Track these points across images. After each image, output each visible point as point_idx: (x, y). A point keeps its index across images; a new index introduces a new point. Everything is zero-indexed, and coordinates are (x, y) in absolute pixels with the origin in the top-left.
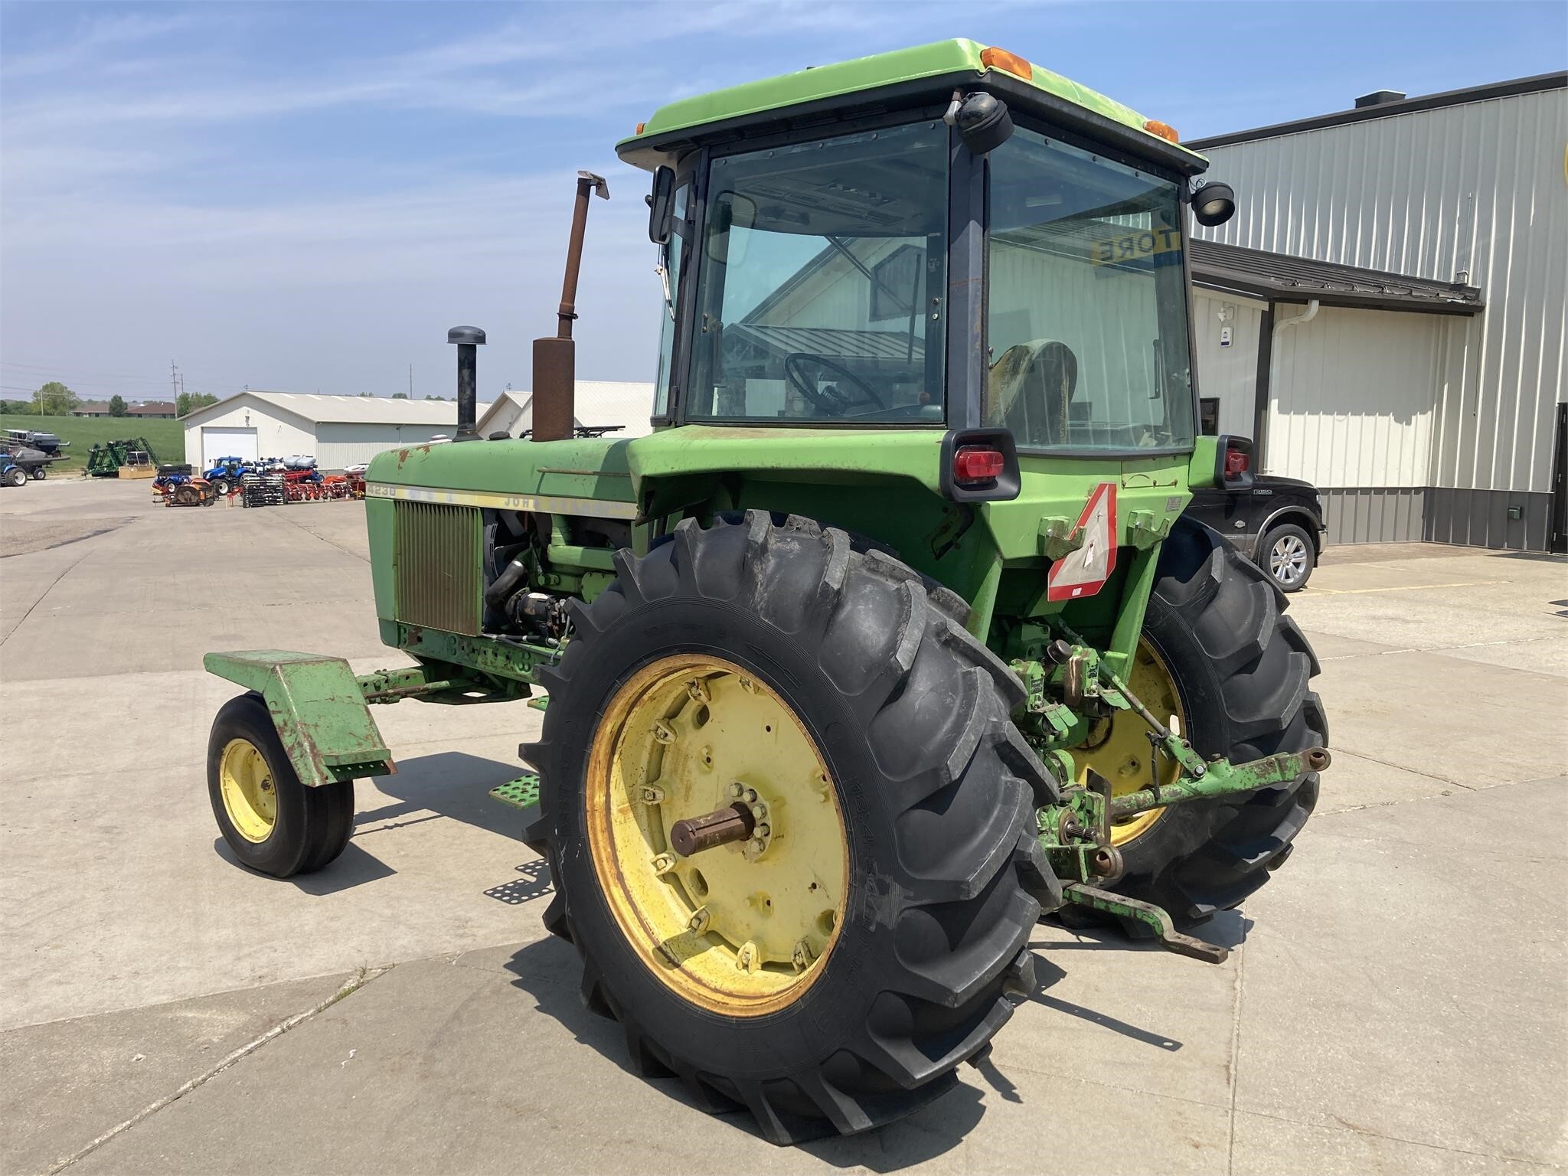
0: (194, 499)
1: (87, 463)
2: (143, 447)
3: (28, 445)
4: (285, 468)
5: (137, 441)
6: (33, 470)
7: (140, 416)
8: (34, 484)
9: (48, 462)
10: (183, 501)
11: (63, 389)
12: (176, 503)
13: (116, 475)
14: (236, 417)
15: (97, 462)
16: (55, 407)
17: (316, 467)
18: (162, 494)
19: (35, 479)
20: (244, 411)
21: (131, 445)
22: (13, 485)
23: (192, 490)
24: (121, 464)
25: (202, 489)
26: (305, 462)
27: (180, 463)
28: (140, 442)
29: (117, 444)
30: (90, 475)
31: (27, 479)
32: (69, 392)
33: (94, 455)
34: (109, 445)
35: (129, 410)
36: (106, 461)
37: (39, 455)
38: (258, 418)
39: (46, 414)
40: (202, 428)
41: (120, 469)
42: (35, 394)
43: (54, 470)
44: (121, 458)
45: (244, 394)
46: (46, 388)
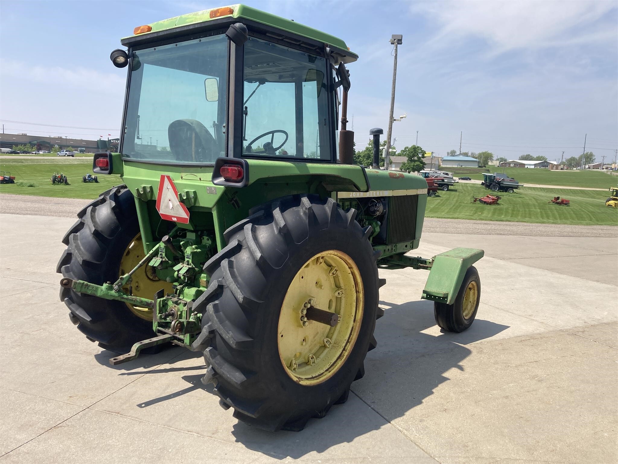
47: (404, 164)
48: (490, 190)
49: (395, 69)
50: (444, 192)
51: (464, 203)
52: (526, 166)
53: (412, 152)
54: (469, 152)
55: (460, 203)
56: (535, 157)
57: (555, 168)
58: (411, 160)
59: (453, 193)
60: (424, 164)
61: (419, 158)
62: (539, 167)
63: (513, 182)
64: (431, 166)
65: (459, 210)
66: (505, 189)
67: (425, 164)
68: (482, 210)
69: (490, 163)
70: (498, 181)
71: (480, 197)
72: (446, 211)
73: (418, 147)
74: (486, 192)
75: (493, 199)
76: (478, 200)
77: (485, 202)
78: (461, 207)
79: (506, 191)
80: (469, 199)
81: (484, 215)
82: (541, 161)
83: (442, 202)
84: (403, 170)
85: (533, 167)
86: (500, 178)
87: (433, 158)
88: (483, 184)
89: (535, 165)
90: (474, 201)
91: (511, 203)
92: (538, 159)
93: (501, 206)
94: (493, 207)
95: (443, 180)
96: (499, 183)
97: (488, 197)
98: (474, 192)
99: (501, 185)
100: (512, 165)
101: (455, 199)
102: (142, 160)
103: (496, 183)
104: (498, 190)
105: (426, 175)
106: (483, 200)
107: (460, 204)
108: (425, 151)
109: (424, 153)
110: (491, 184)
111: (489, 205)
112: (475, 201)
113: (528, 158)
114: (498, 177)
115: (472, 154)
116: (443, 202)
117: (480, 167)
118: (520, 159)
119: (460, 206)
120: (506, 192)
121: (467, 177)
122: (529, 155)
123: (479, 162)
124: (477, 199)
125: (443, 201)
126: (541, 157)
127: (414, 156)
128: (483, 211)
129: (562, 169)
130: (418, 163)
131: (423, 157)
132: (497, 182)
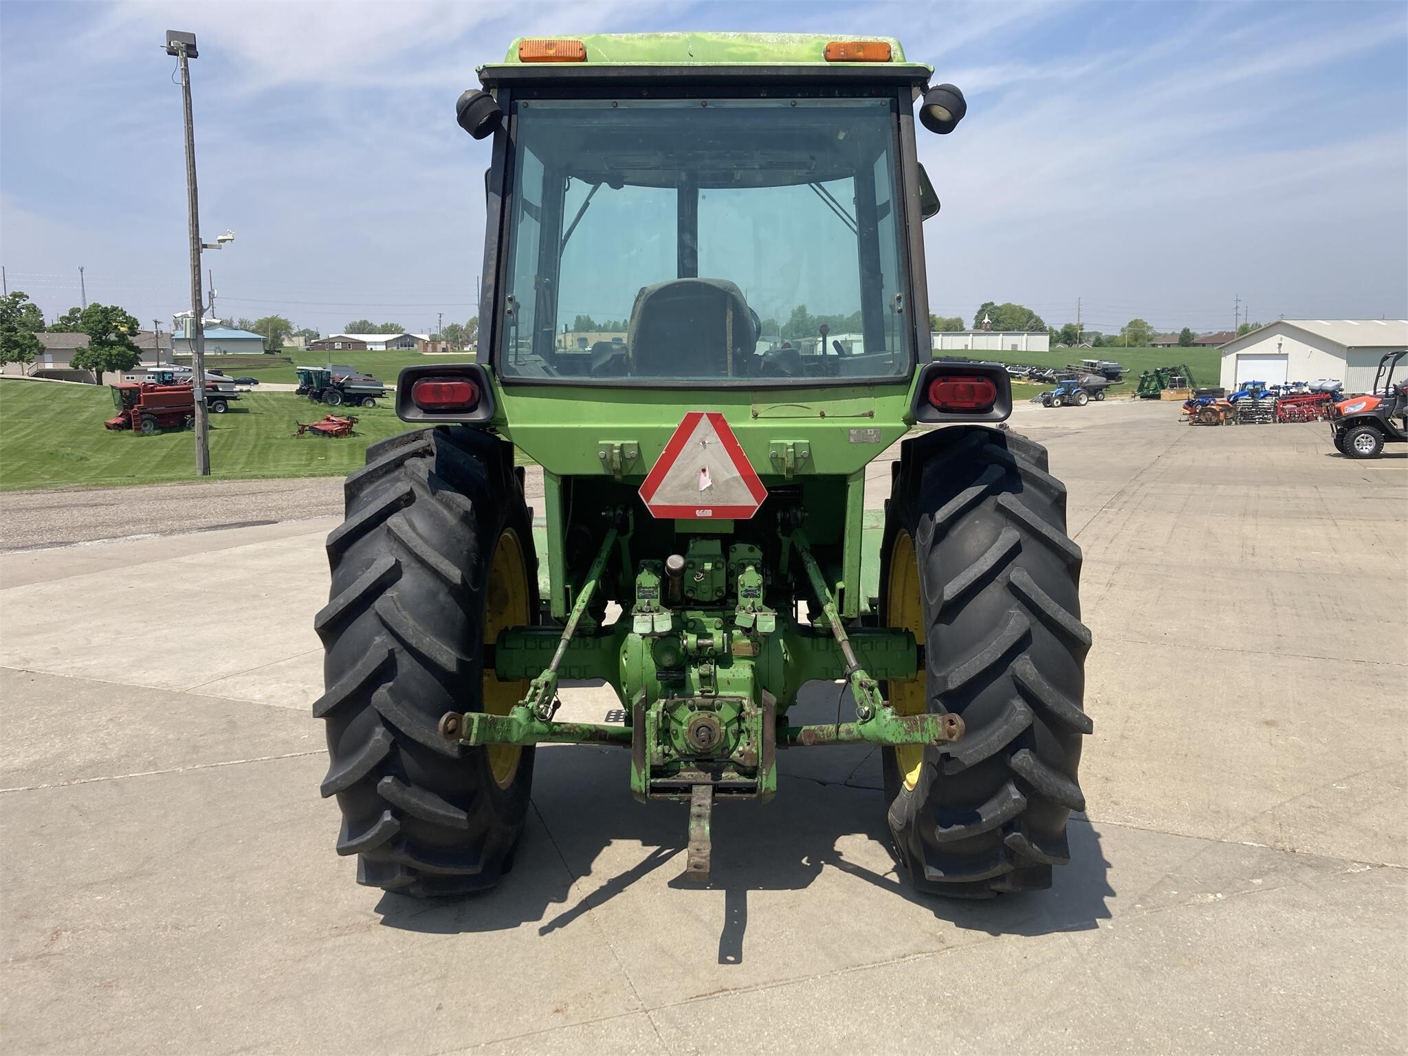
0: (1214, 419)
1: (1138, 387)
2: (1185, 373)
3: (1095, 373)
4: (1310, 392)
5: (1180, 368)
6: (1095, 392)
7: (1204, 345)
8: (1094, 404)
9: (1107, 386)
10: (1204, 421)
11: (1144, 324)
12: (1199, 422)
13: (1158, 397)
14: (1268, 345)
15: (1146, 385)
16: (1136, 340)
17: (1342, 390)
18: (1190, 414)
19: (1097, 400)
20: (1277, 339)
21: (1175, 371)
22: (1078, 404)
23: (1213, 411)
24: (1164, 388)
25: (1222, 411)
26: (1330, 386)
27: (1214, 387)
28: (1183, 369)
29: (1163, 371)
30: (1139, 397)
31: (1088, 400)
32: (1148, 327)
33: (1144, 380)
34: (1157, 372)
35: (1195, 340)
36: (1153, 384)
37: (1101, 380)
38: (1290, 345)
39: (1129, 345)
40: (1237, 355)
41: (1162, 392)
42: (1123, 330)
43: (1113, 393)
44: (1165, 382)
45: (1279, 323)
46: (1131, 324)
47: (81, 352)
48: (322, 404)
49: (189, 121)
50: (218, 417)
51: (277, 439)
52: (369, 347)
53: (100, 322)
54: (234, 319)
55: (267, 438)
56: (379, 325)
57: (430, 348)
58: (99, 340)
59: (241, 417)
60: (137, 350)
61: (122, 336)
62: (395, 348)
63: (373, 382)
64: (157, 354)
65: (270, 457)
66: (357, 399)
67: (140, 351)
68: (325, 450)
69: (286, 343)
70: (338, 383)
71: (307, 421)
72: (243, 460)
73: (114, 309)
74: (317, 410)
75: (341, 424)
76: (307, 428)
77: (325, 433)
78: (274, 448)
79: (359, 404)
80: (283, 429)
81: (333, 461)
82: (399, 335)
83: (222, 441)
84: (80, 367)
85: (383, 348)
86: (342, 376)
87: (158, 336)
88: (300, 392)
89: (387, 343)
90: (300, 431)
91: (379, 430)
92: (385, 330)
93: (362, 438)
94: (345, 441)
95: (215, 389)
96: (341, 387)
97: (328, 419)
98: (291, 412)
99: (346, 391)
100: (338, 346)
101: (253, 431)
102: (594, 379)
103: (335, 388)
104: (341, 403)
105: (164, 377)
106: (318, 427)
107: (269, 441)
108: (135, 319)
109: (133, 325)
110: (322, 391)
111: (334, 439)
112: (302, 431)
113: (364, 328)
114: (337, 375)
115: (241, 323)
116: (226, 442)
117: (267, 352)
118: (347, 332)
119: (271, 445)
120: (359, 406)
121: (248, 377)
122: (365, 321)
123: (264, 341)
124: (305, 426)
125: (225, 438)
126: (392, 325)
127: (106, 331)
128: (327, 451)
129: (444, 350)
130: (123, 349)
131: (133, 333)
132: (335, 384)
